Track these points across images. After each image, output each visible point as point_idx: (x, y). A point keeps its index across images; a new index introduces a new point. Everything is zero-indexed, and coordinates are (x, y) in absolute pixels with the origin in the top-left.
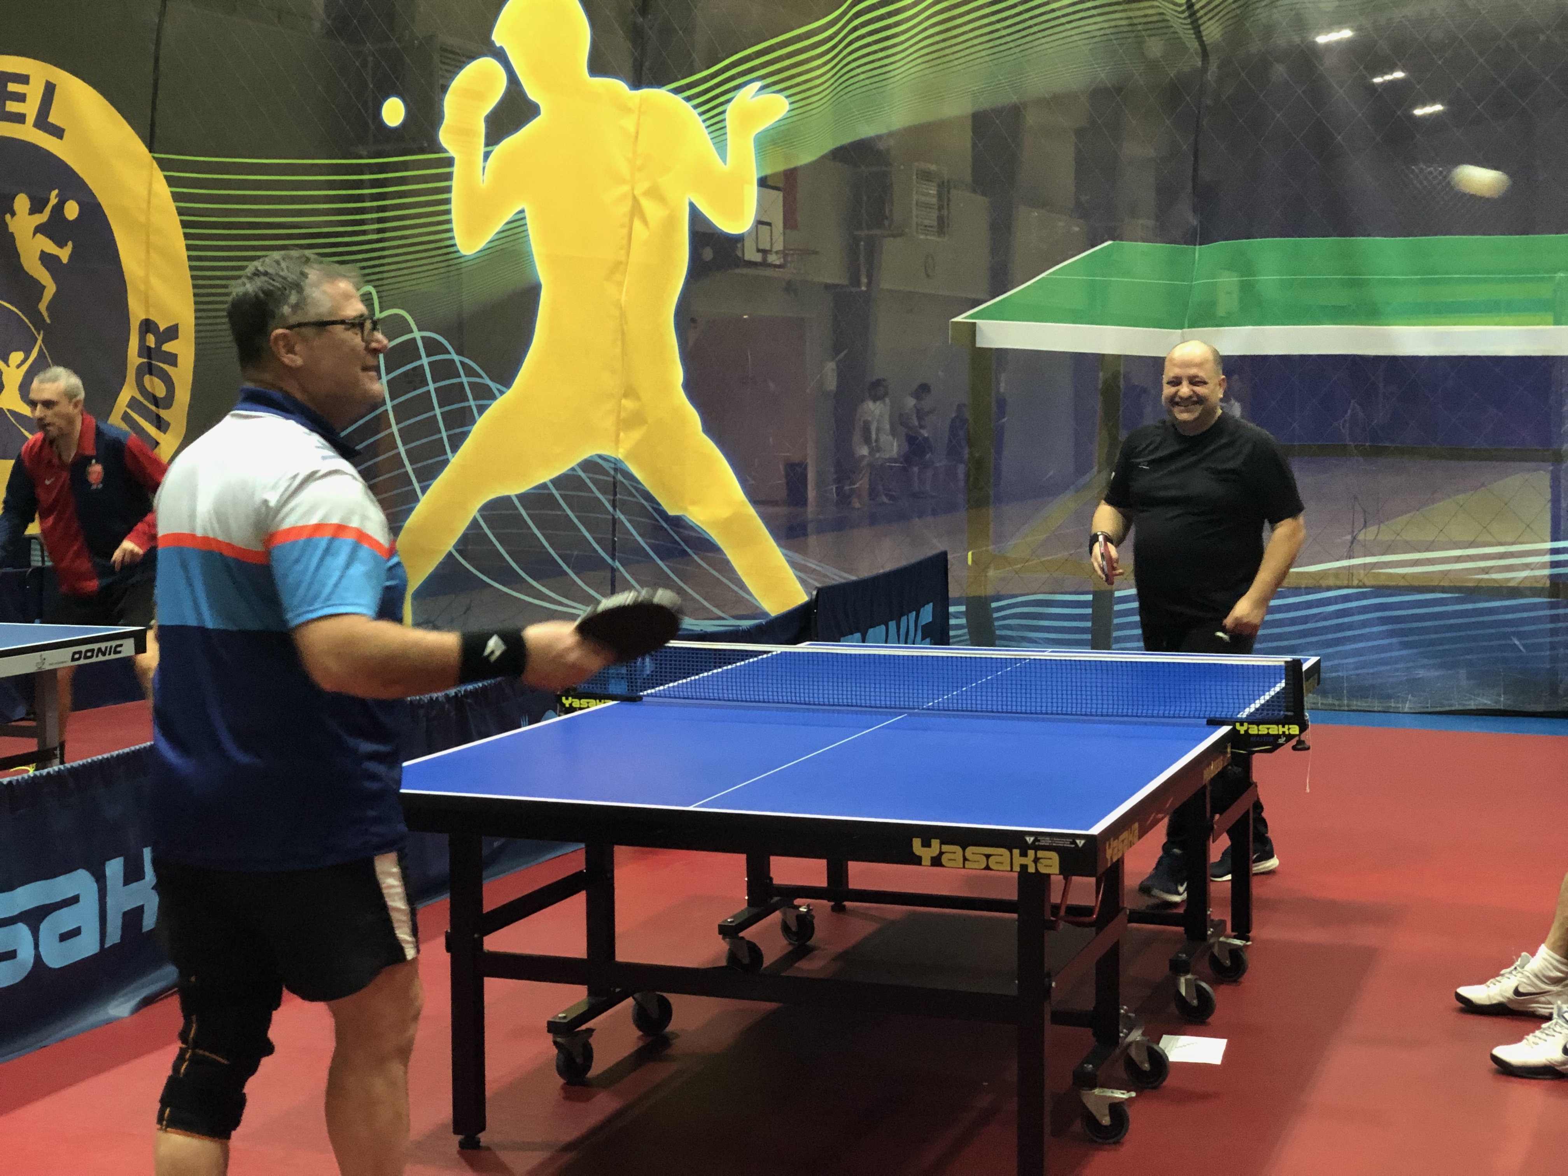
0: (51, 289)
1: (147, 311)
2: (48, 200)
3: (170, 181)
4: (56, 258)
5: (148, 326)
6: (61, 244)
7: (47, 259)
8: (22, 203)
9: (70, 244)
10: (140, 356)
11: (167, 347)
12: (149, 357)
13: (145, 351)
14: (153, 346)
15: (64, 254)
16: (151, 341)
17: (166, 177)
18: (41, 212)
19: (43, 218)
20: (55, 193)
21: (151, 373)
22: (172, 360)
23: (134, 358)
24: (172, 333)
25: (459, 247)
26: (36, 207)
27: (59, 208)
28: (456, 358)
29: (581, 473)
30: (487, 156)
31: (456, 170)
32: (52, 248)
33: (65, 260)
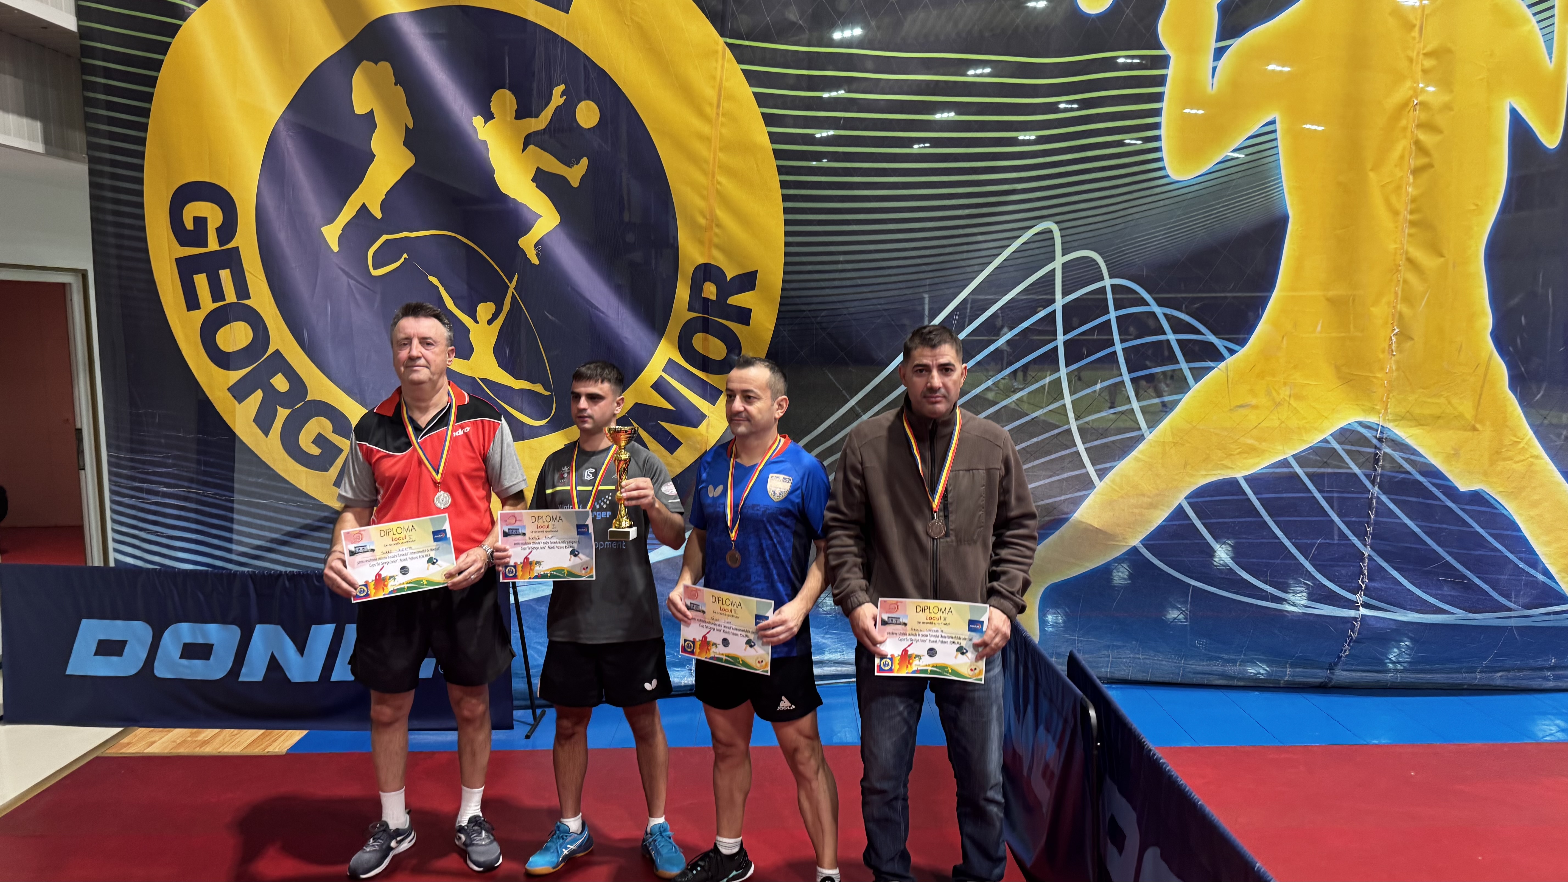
0: (549, 219)
1: (708, 253)
2: (548, 100)
3: (753, 78)
4: (562, 179)
5: (707, 270)
6: (569, 163)
7: (543, 180)
8: (502, 102)
9: (584, 161)
10: (691, 309)
11: (739, 300)
12: (705, 311)
13: (700, 304)
14: (713, 297)
15: (574, 174)
16: (710, 291)
18: (536, 115)
19: (538, 124)
20: (558, 90)
21: (705, 331)
22: (742, 316)
23: (680, 313)
24: (748, 281)
25: (1169, 171)
26: (528, 110)
27: (567, 110)
28: (1158, 311)
29: (1335, 445)
30: (1219, 53)
31: (1171, 72)
32: (553, 165)
33: (575, 183)
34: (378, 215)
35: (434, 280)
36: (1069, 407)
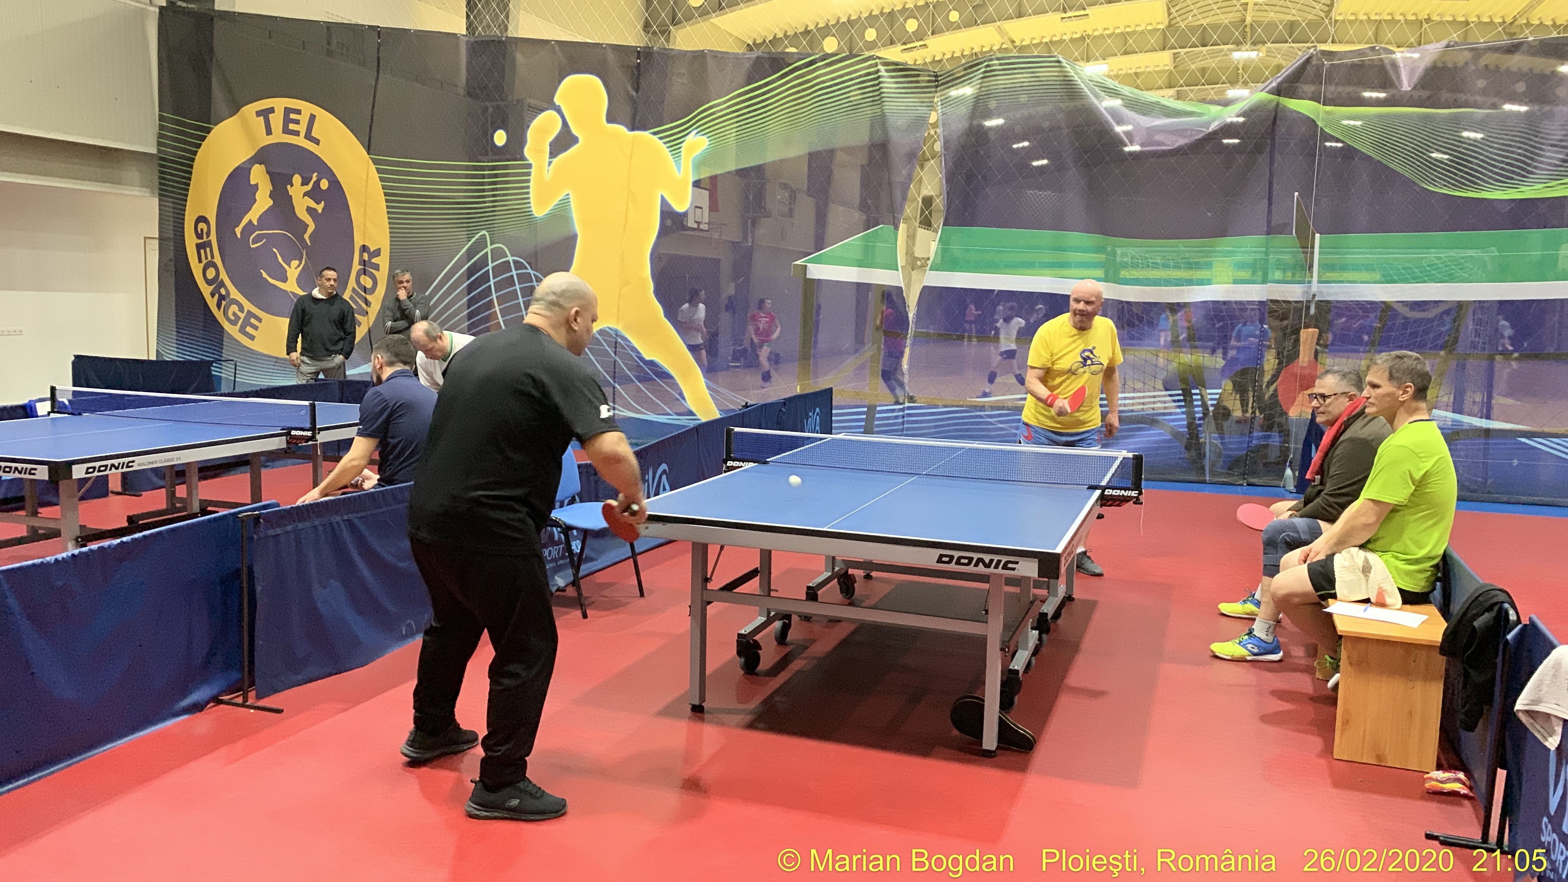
0: (312, 227)
1: (364, 241)
2: (312, 178)
3: (379, 171)
4: (316, 210)
5: (364, 248)
6: (318, 203)
7: (310, 210)
8: (297, 179)
9: (323, 202)
10: (360, 264)
11: (374, 260)
12: (364, 265)
13: (363, 263)
14: (366, 259)
15: (320, 208)
16: (366, 256)
17: (377, 169)
18: (307, 184)
19: (309, 187)
20: (315, 174)
21: (365, 274)
22: (377, 267)
23: (356, 267)
24: (377, 253)
25: (534, 212)
26: (305, 182)
27: (317, 183)
28: (532, 272)
29: (598, 336)
30: (550, 163)
31: (533, 170)
32: (313, 205)
33: (320, 211)
34: (256, 223)
35: (275, 250)
36: (498, 312)
